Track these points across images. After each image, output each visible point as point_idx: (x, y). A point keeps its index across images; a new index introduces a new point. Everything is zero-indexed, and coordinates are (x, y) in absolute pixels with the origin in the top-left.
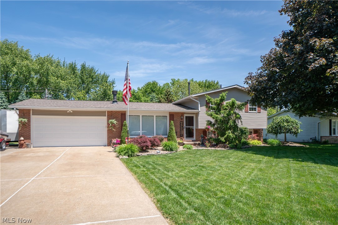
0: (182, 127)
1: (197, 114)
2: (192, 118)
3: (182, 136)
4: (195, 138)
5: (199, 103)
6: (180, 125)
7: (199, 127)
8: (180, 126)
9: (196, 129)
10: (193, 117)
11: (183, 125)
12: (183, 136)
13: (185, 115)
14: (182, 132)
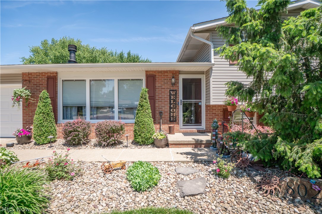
0: (174, 101)
1: (208, 73)
2: (198, 82)
3: (173, 121)
4: (203, 126)
5: (212, 46)
6: (170, 97)
7: (212, 100)
8: (170, 99)
9: (207, 106)
10: (200, 79)
11: (176, 97)
12: (175, 121)
13: (181, 77)
14: (173, 113)
